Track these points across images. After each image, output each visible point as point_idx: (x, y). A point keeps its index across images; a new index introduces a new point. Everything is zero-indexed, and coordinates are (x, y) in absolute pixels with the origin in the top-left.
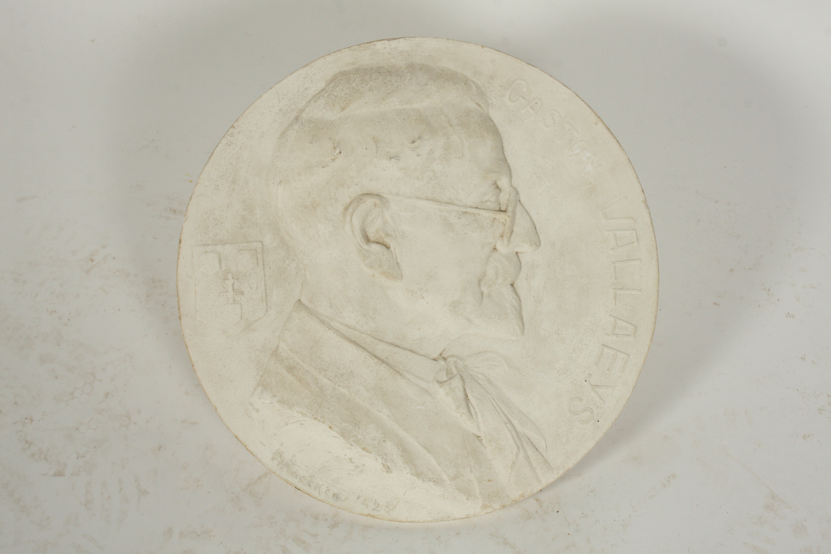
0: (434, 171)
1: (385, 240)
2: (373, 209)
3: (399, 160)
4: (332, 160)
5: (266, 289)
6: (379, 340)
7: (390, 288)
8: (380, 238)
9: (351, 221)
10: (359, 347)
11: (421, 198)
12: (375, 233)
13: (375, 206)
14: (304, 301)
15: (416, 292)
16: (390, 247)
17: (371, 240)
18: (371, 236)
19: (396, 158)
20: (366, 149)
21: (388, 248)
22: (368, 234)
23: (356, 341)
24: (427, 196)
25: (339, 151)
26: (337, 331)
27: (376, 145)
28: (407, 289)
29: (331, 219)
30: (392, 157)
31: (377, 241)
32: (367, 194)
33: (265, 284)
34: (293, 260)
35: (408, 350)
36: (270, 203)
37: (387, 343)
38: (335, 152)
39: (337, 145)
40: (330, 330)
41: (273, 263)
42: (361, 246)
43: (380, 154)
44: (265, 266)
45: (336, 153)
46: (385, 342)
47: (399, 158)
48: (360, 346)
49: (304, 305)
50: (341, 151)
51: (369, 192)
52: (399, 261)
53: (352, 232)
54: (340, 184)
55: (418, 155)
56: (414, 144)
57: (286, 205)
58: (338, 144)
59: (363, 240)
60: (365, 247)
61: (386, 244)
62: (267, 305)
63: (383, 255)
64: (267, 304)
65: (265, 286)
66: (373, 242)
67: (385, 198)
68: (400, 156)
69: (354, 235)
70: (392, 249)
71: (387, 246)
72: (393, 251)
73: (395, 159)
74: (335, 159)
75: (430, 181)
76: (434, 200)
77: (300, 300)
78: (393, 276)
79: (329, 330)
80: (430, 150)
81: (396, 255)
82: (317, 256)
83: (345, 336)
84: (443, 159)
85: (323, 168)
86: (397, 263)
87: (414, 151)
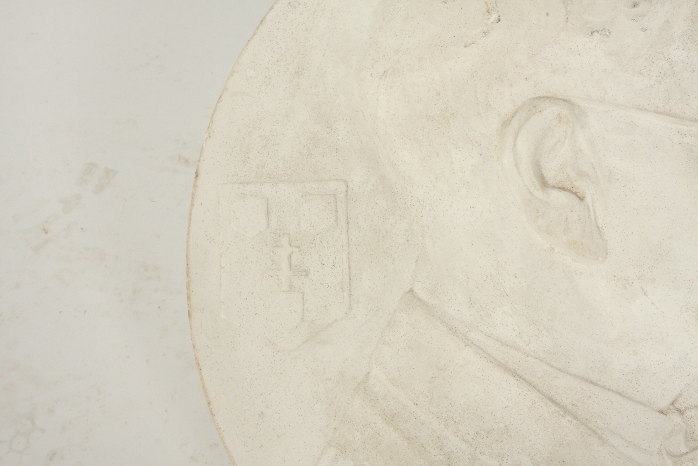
0: (670, 60)
1: (575, 184)
2: (555, 126)
3: (608, 36)
4: (484, 32)
5: (350, 268)
6: (560, 370)
7: (581, 273)
8: (566, 179)
9: (515, 145)
10: (522, 381)
11: (646, 110)
12: (556, 171)
13: (560, 120)
14: (419, 291)
15: (633, 283)
16: (584, 197)
17: (549, 183)
18: (550, 176)
19: (603, 32)
20: (547, 14)
21: (581, 199)
22: (544, 171)
23: (516, 369)
24: (657, 107)
25: (497, 17)
26: (481, 349)
27: (566, 8)
28: (615, 276)
29: (477, 142)
30: (594, 30)
31: (560, 185)
32: (546, 98)
33: (349, 258)
34: (401, 216)
35: (613, 391)
36: (363, 113)
37: (575, 376)
38: (488, 19)
39: (493, 7)
40: (467, 346)
41: (365, 221)
42: (531, 193)
43: (573, 25)
44: (350, 225)
45: (490, 21)
46: (570, 374)
47: (608, 33)
48: (524, 380)
49: (419, 299)
50: (500, 18)
51: (549, 95)
52: (600, 223)
53: (516, 165)
54: (496, 78)
55: (644, 30)
56: (636, 9)
57: (394, 115)
58: (495, 4)
59: (535, 181)
60: (539, 194)
61: (577, 191)
62: (350, 297)
63: (572, 211)
64: (350, 295)
65: (349, 262)
66: (554, 187)
67: (579, 106)
68: (611, 30)
69: (520, 173)
70: (588, 199)
71: (579, 195)
72: (590, 205)
73: (600, 35)
74: (489, 31)
75: (662, 78)
76: (669, 114)
77: (411, 291)
78: (589, 250)
79: (465, 346)
80: (665, 21)
81: (595, 213)
82: (447, 211)
83: (496, 360)
84: (689, 39)
85: (466, 46)
86: (598, 227)
87: (636, 21)
